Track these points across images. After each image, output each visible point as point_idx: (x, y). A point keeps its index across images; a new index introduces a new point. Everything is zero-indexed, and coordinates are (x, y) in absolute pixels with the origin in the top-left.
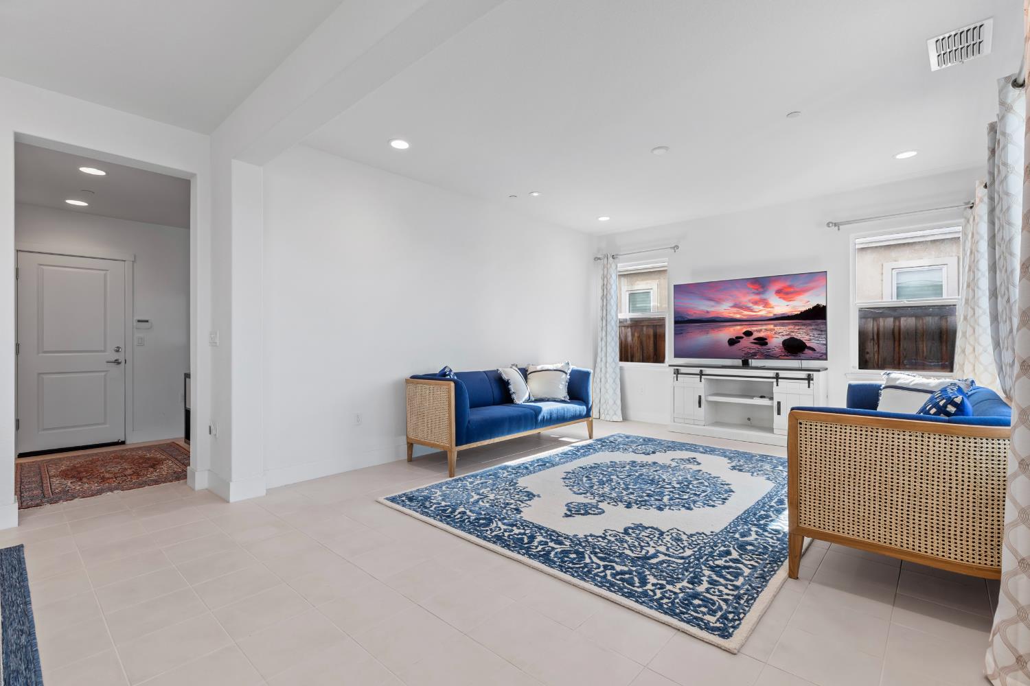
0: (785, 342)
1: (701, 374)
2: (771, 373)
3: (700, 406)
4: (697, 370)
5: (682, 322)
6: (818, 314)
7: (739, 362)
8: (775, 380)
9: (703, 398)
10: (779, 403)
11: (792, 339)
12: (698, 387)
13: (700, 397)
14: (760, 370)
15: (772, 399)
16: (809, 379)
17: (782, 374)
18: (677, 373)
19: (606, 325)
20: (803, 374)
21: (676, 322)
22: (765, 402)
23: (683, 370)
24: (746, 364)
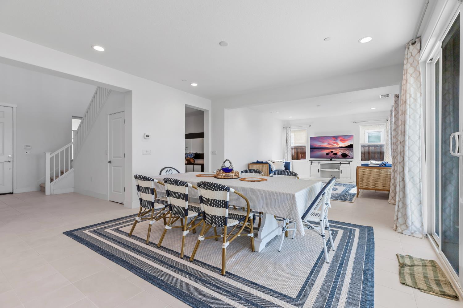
0: (342, 154)
1: (319, 163)
2: (339, 162)
3: (319, 172)
4: (318, 162)
5: (313, 148)
6: (351, 147)
7: (329, 159)
8: (340, 164)
9: (320, 170)
10: (341, 170)
11: (344, 153)
12: (318, 166)
13: (319, 169)
14: (336, 162)
15: (339, 169)
16: (349, 163)
17: (342, 162)
18: (312, 163)
19: (288, 149)
20: (348, 162)
21: (311, 148)
22: (337, 170)
23: (313, 162)
24: (331, 160)
